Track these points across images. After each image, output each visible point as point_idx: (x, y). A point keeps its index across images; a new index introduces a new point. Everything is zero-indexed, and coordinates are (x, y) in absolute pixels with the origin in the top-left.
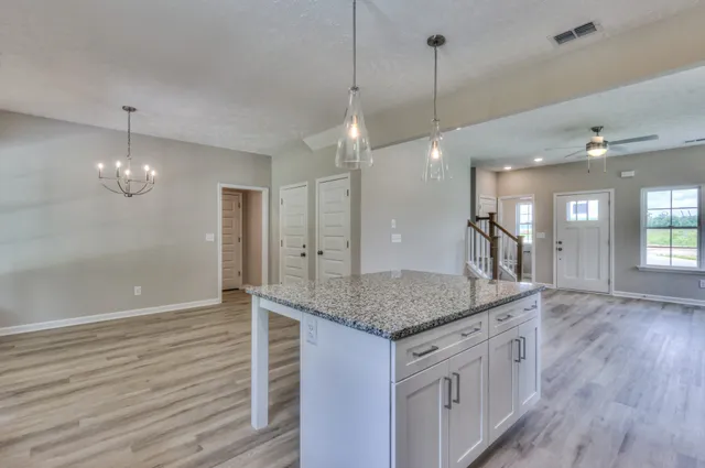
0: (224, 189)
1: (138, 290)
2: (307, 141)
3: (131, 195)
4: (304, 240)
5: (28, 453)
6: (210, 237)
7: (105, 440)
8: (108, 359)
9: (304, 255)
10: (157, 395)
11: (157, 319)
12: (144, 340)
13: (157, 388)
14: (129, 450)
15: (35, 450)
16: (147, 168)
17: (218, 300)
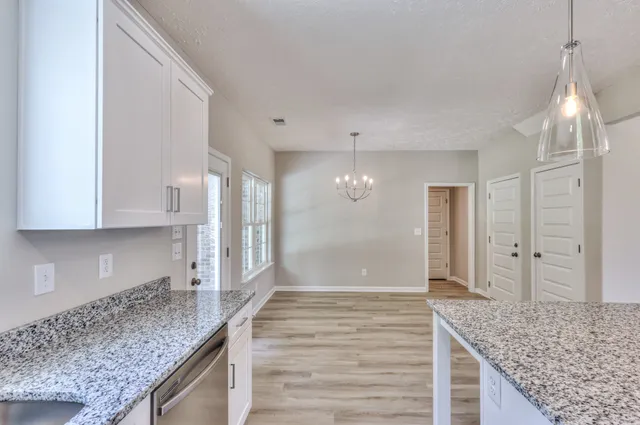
0: (430, 188)
1: (364, 272)
2: (517, 127)
3: (355, 200)
4: (517, 238)
5: (282, 386)
6: (417, 232)
7: (321, 398)
8: (339, 325)
9: (515, 255)
10: (362, 371)
11: (375, 297)
12: (363, 314)
13: (363, 365)
14: (332, 417)
15: (287, 386)
16: (365, 178)
17: (425, 289)
